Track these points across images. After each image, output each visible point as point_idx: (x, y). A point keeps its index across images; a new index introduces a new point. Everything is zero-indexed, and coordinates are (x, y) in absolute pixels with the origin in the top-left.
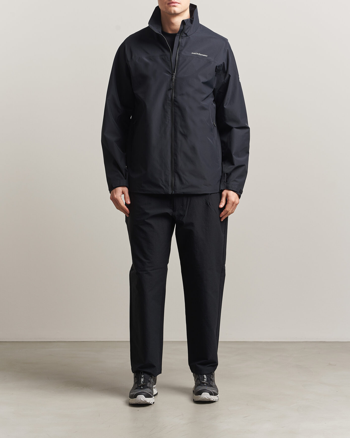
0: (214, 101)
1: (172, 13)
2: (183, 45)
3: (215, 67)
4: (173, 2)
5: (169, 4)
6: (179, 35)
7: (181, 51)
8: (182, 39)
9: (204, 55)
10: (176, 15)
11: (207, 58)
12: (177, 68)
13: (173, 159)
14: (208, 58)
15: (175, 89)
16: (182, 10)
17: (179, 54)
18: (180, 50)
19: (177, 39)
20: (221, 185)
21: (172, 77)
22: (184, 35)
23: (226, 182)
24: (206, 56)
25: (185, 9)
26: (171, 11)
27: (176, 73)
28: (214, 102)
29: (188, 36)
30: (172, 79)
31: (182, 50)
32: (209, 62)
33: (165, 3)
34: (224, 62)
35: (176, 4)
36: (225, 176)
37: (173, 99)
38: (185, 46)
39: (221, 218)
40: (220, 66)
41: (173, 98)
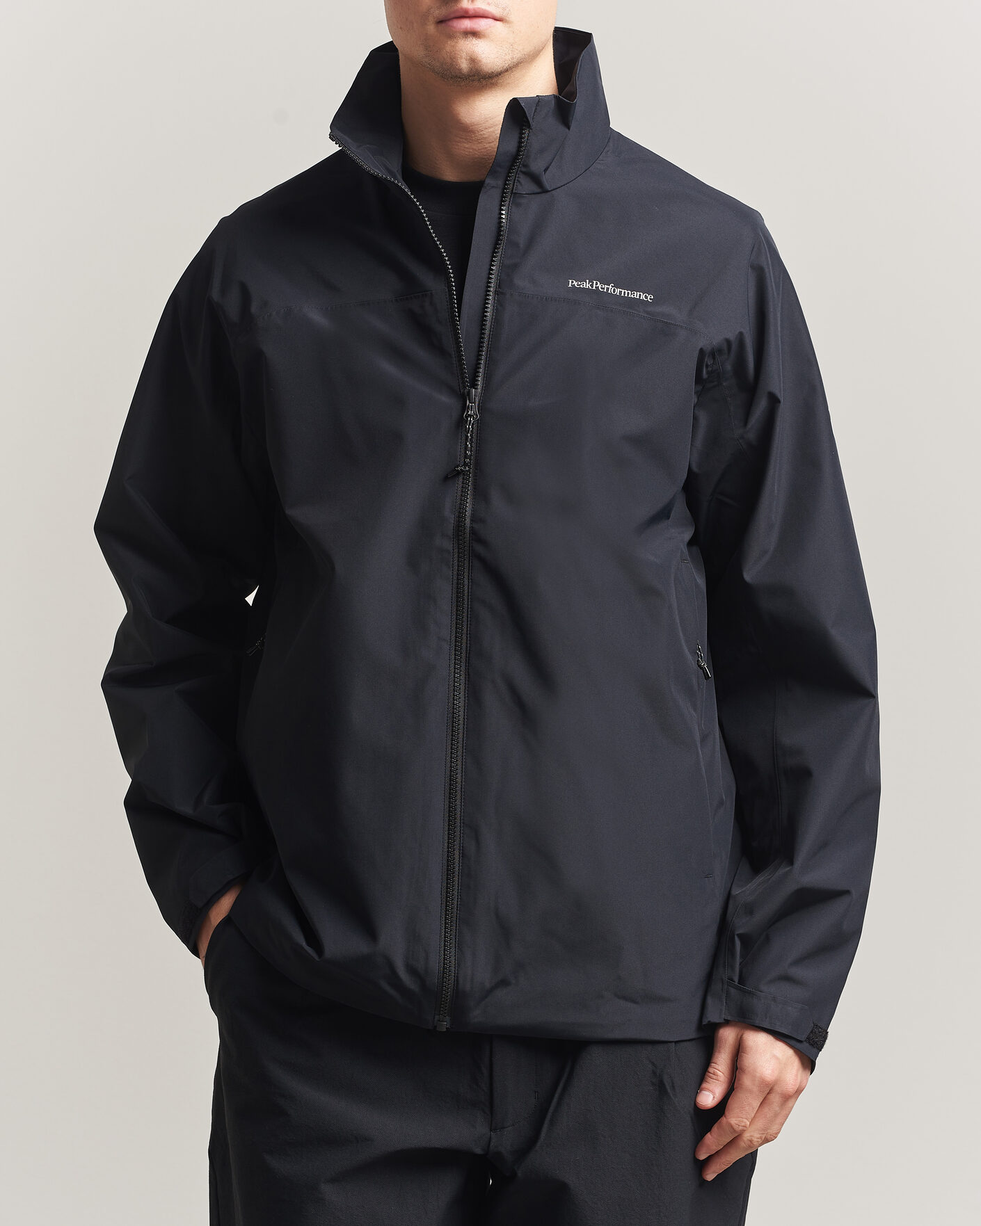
0: (691, 543)
1: (460, 70)
2: (522, 241)
3: (696, 354)
4: (466, 11)
5: (441, 22)
6: (500, 183)
7: (509, 270)
8: (518, 205)
9: (636, 295)
10: (482, 80)
11: (650, 309)
12: (491, 362)
13: (457, 852)
14: (659, 309)
15: (475, 475)
16: (517, 56)
17: (499, 285)
18: (503, 266)
19: (487, 203)
20: (709, 1001)
21: (464, 408)
22: (526, 186)
23: (741, 981)
24: (643, 297)
25: (528, 48)
26: (454, 57)
27: (486, 388)
28: (695, 549)
29: (548, 191)
30: (461, 422)
31: (515, 266)
32: (663, 330)
33: (424, 17)
34: (741, 334)
35: (481, 24)
36: (733, 954)
37: (468, 530)
38: (531, 240)
39: (702, 1165)
40: (720, 351)
41: (468, 521)
